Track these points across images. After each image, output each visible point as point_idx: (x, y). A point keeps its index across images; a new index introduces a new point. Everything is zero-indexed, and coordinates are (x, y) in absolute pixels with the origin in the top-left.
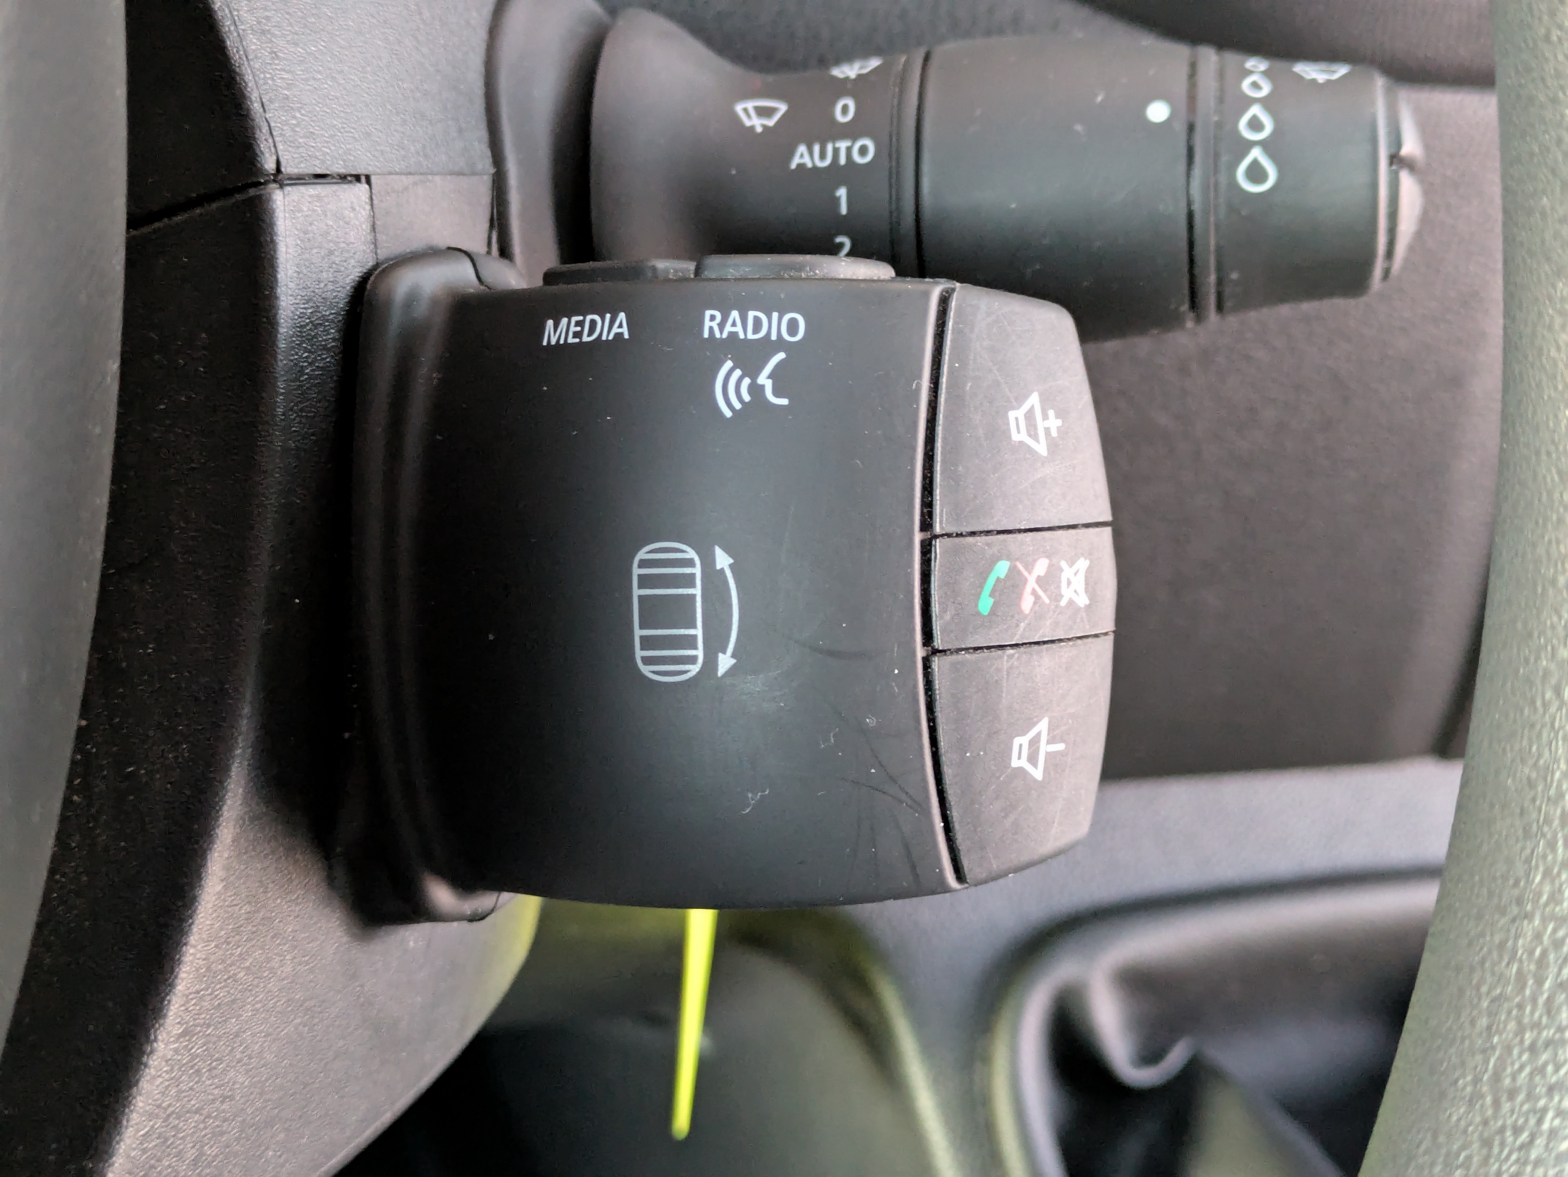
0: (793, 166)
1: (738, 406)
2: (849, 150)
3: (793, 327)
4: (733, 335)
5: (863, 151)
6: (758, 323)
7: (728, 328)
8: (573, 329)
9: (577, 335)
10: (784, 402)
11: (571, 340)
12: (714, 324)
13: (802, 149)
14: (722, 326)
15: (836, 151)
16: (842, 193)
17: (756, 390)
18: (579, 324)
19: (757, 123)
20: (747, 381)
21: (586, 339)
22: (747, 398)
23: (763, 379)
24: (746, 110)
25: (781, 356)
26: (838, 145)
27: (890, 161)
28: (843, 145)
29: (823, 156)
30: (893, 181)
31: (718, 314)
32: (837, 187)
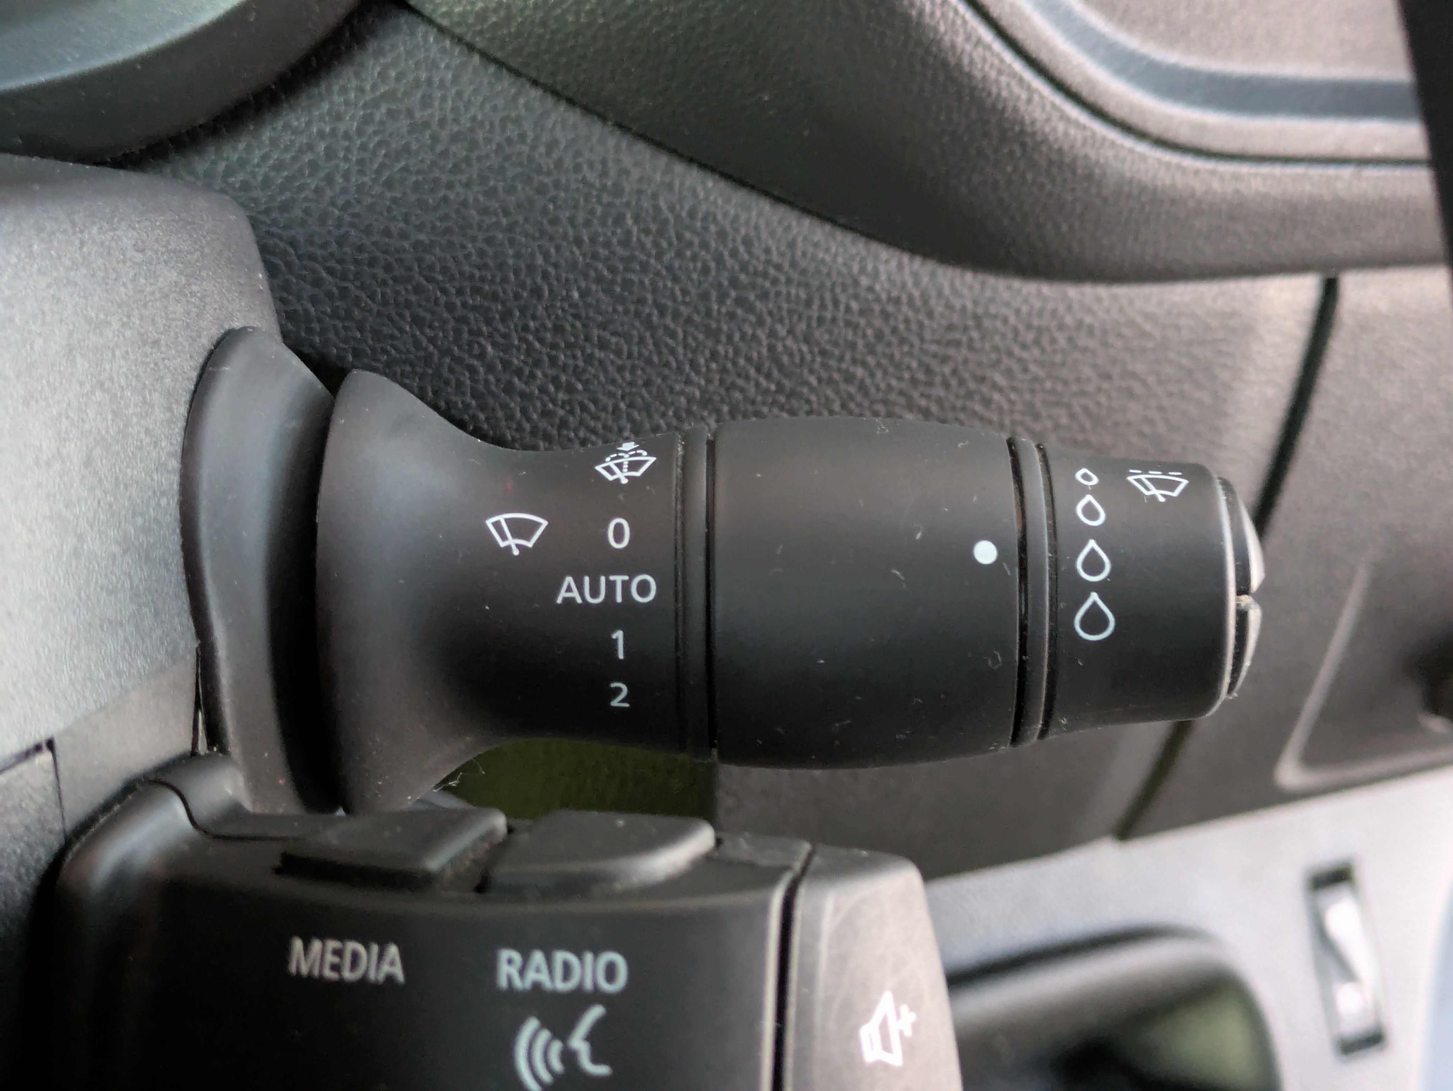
0: (559, 601)
1: (546, 1077)
2: (626, 586)
3: (611, 972)
4: (537, 986)
5: (644, 588)
6: (567, 969)
7: (531, 976)
8: (330, 958)
9: (335, 968)
10: (602, 1070)
11: (328, 974)
12: (514, 971)
13: (569, 580)
14: (522, 972)
15: (611, 586)
16: (619, 635)
17: (569, 1057)
18: (338, 953)
19: (512, 543)
20: (556, 1047)
21: (348, 975)
22: (557, 1066)
23: (579, 1043)
24: (497, 525)
25: (596, 1012)
26: (612, 578)
27: (676, 601)
28: (619, 579)
29: (595, 593)
30: (680, 624)
31: (516, 956)
32: (614, 630)
